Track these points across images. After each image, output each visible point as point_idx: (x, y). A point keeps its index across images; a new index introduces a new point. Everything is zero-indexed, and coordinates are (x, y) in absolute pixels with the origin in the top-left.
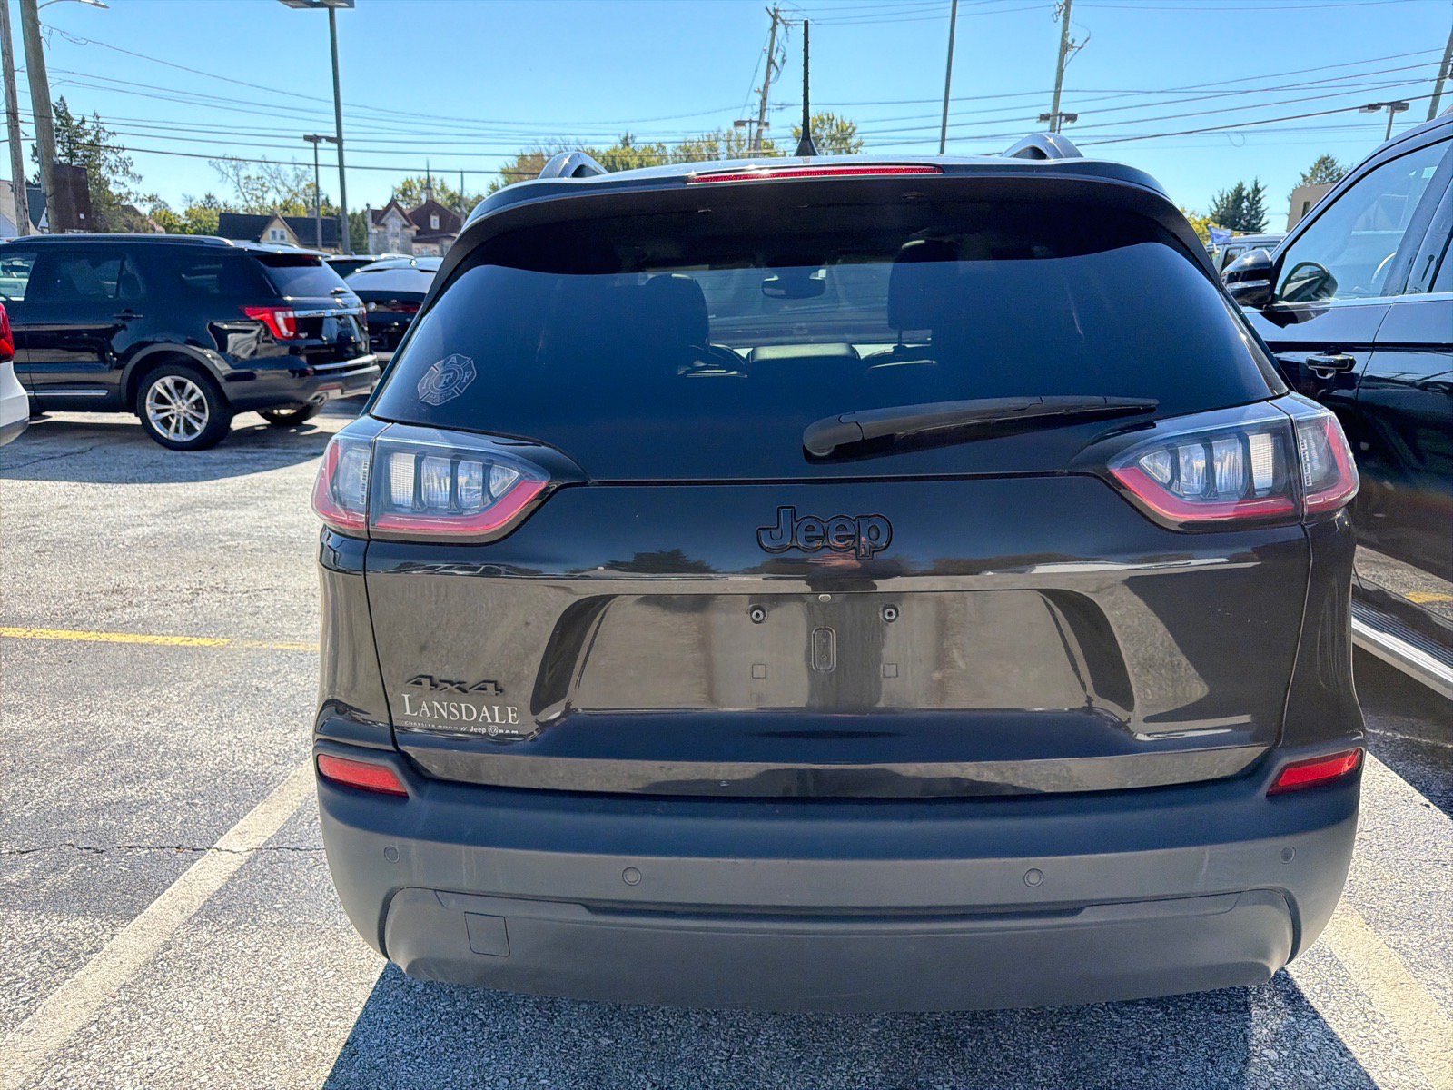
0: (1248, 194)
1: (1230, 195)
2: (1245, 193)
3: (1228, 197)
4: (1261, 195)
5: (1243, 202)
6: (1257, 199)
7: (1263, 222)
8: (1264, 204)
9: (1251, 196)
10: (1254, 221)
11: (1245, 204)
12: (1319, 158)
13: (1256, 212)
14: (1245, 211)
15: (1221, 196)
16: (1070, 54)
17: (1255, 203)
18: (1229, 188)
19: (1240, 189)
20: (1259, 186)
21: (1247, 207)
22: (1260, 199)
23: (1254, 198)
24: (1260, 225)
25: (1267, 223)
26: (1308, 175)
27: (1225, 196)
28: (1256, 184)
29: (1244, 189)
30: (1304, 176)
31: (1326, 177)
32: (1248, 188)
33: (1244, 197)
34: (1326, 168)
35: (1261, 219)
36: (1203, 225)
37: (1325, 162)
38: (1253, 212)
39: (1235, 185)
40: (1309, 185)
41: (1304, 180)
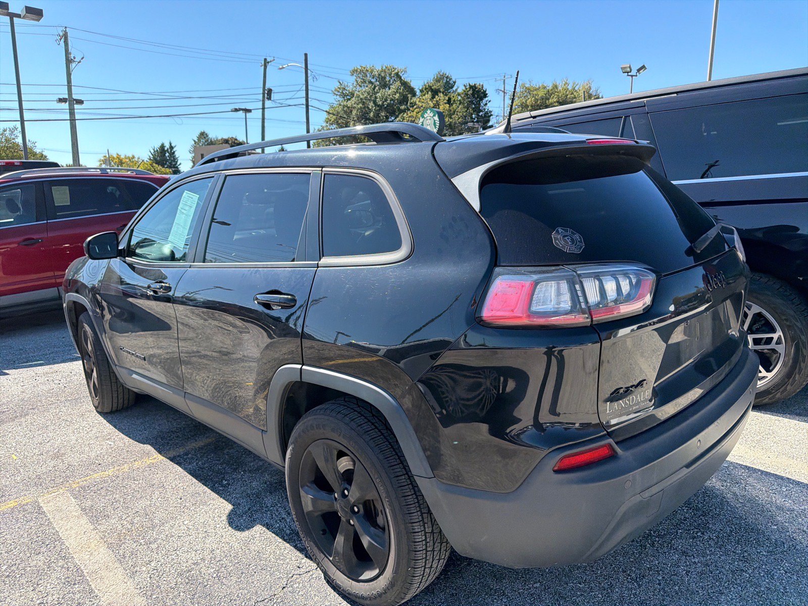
0: (168, 149)
1: (158, 150)
2: (166, 149)
3: (157, 150)
4: (174, 150)
5: (166, 153)
6: (172, 152)
7: (178, 163)
8: (177, 154)
9: (169, 150)
10: (174, 163)
11: (167, 154)
12: (200, 132)
13: (174, 158)
14: (168, 158)
15: (154, 150)
16: (73, 65)
17: (172, 154)
18: (157, 146)
19: (162, 146)
20: (172, 145)
21: (168, 156)
22: (174, 152)
23: (171, 151)
24: (177, 165)
25: (180, 164)
26: (197, 141)
27: (156, 150)
28: (171, 144)
29: (165, 147)
30: (194, 141)
31: (205, 142)
32: (167, 146)
33: (166, 151)
34: (205, 138)
35: (177, 162)
36: (149, 165)
37: (203, 135)
38: (172, 159)
39: (160, 145)
40: (198, 146)
41: (195, 143)
